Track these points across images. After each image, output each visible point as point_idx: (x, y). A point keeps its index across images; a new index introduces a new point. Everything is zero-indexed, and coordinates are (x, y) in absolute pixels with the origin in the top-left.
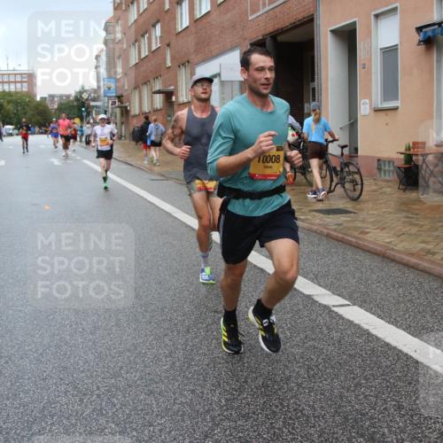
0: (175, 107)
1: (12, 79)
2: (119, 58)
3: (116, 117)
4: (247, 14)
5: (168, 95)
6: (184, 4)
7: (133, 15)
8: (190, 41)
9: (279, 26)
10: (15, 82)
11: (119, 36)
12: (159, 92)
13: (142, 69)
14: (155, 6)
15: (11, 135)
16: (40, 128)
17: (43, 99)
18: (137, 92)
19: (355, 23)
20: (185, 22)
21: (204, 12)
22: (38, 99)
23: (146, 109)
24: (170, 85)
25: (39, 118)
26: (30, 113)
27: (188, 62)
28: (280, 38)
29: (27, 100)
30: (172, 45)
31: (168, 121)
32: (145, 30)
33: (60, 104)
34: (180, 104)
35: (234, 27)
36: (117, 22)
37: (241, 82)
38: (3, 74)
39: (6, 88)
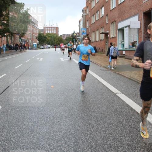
0: (109, 39)
1: (51, 29)
2: (87, 21)
4: (142, 1)
5: (106, 34)
7: (93, 4)
8: (116, 13)
10: (52, 30)
11: (88, 12)
12: (103, 33)
13: (96, 24)
14: (102, 1)
15: (49, 48)
17: (61, 36)
18: (94, 33)
22: (59, 36)
23: (97, 40)
24: (107, 31)
25: (59, 42)
26: (56, 40)
27: (115, 21)
29: (55, 36)
30: (108, 15)
31: (106, 44)
32: (98, 10)
33: (67, 38)
34: (111, 38)
35: (136, 6)
36: (87, 8)
37: (138, 29)
38: (47, 27)
39: (49, 32)
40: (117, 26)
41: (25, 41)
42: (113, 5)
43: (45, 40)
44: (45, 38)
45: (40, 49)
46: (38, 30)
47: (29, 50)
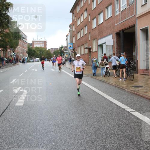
0: (92, 53)
2: (74, 37)
3: (73, 56)
4: (114, 24)
5: (89, 49)
6: (95, 20)
7: (79, 23)
8: (97, 32)
9: (125, 28)
10: (40, 44)
11: (74, 29)
12: (86, 48)
13: (81, 40)
14: (86, 20)
15: (38, 61)
16: (48, 59)
17: (49, 49)
18: (79, 48)
19: (148, 27)
20: (95, 26)
21: (101, 23)
22: (47, 49)
23: (82, 54)
24: (90, 46)
25: (47, 56)
27: (96, 38)
28: (125, 31)
29: (44, 50)
30: (91, 33)
31: (89, 57)
32: (82, 28)
33: (55, 51)
34: (93, 52)
35: (110, 27)
36: (73, 25)
37: (113, 45)
38: (36, 41)
39: (37, 46)
40: (97, 42)
42: (95, 25)
43: (35, 54)
44: (35, 51)
45: (30, 62)
46: (27, 45)
47: (20, 63)
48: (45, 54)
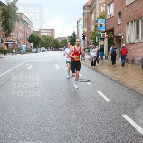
1: (46, 31)
15: (44, 51)
26: (52, 43)
29: (51, 38)
33: (62, 41)
38: (43, 30)
39: (44, 34)
41: (12, 42)
46: (32, 32)
48: (53, 43)
